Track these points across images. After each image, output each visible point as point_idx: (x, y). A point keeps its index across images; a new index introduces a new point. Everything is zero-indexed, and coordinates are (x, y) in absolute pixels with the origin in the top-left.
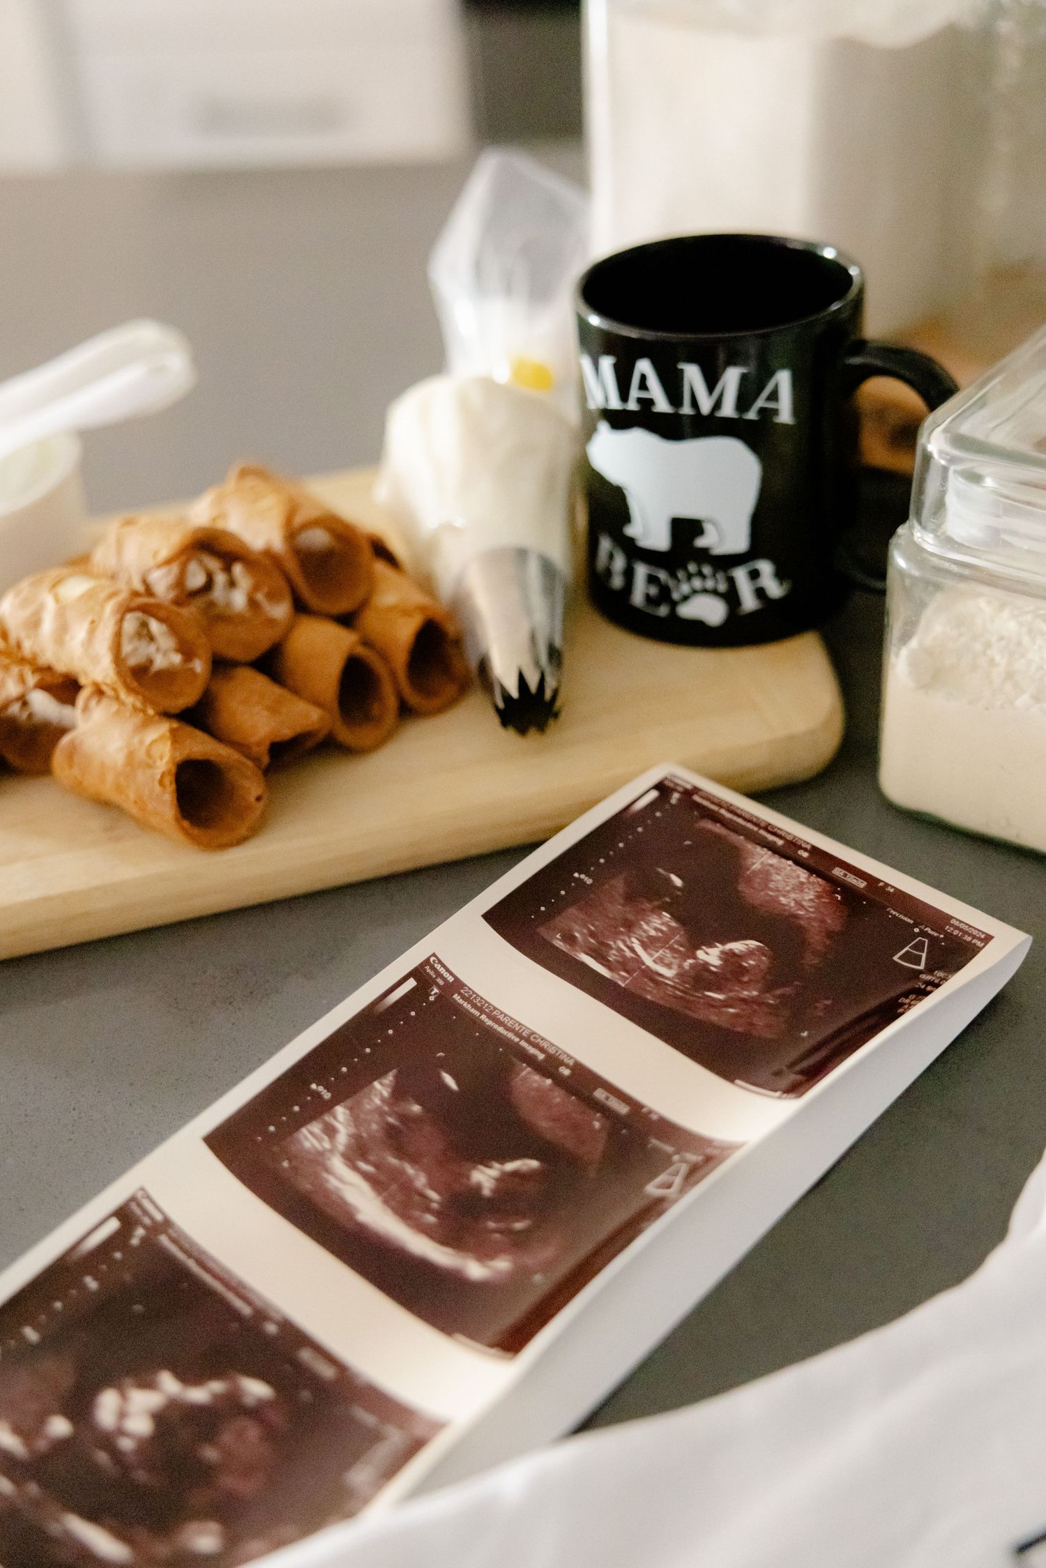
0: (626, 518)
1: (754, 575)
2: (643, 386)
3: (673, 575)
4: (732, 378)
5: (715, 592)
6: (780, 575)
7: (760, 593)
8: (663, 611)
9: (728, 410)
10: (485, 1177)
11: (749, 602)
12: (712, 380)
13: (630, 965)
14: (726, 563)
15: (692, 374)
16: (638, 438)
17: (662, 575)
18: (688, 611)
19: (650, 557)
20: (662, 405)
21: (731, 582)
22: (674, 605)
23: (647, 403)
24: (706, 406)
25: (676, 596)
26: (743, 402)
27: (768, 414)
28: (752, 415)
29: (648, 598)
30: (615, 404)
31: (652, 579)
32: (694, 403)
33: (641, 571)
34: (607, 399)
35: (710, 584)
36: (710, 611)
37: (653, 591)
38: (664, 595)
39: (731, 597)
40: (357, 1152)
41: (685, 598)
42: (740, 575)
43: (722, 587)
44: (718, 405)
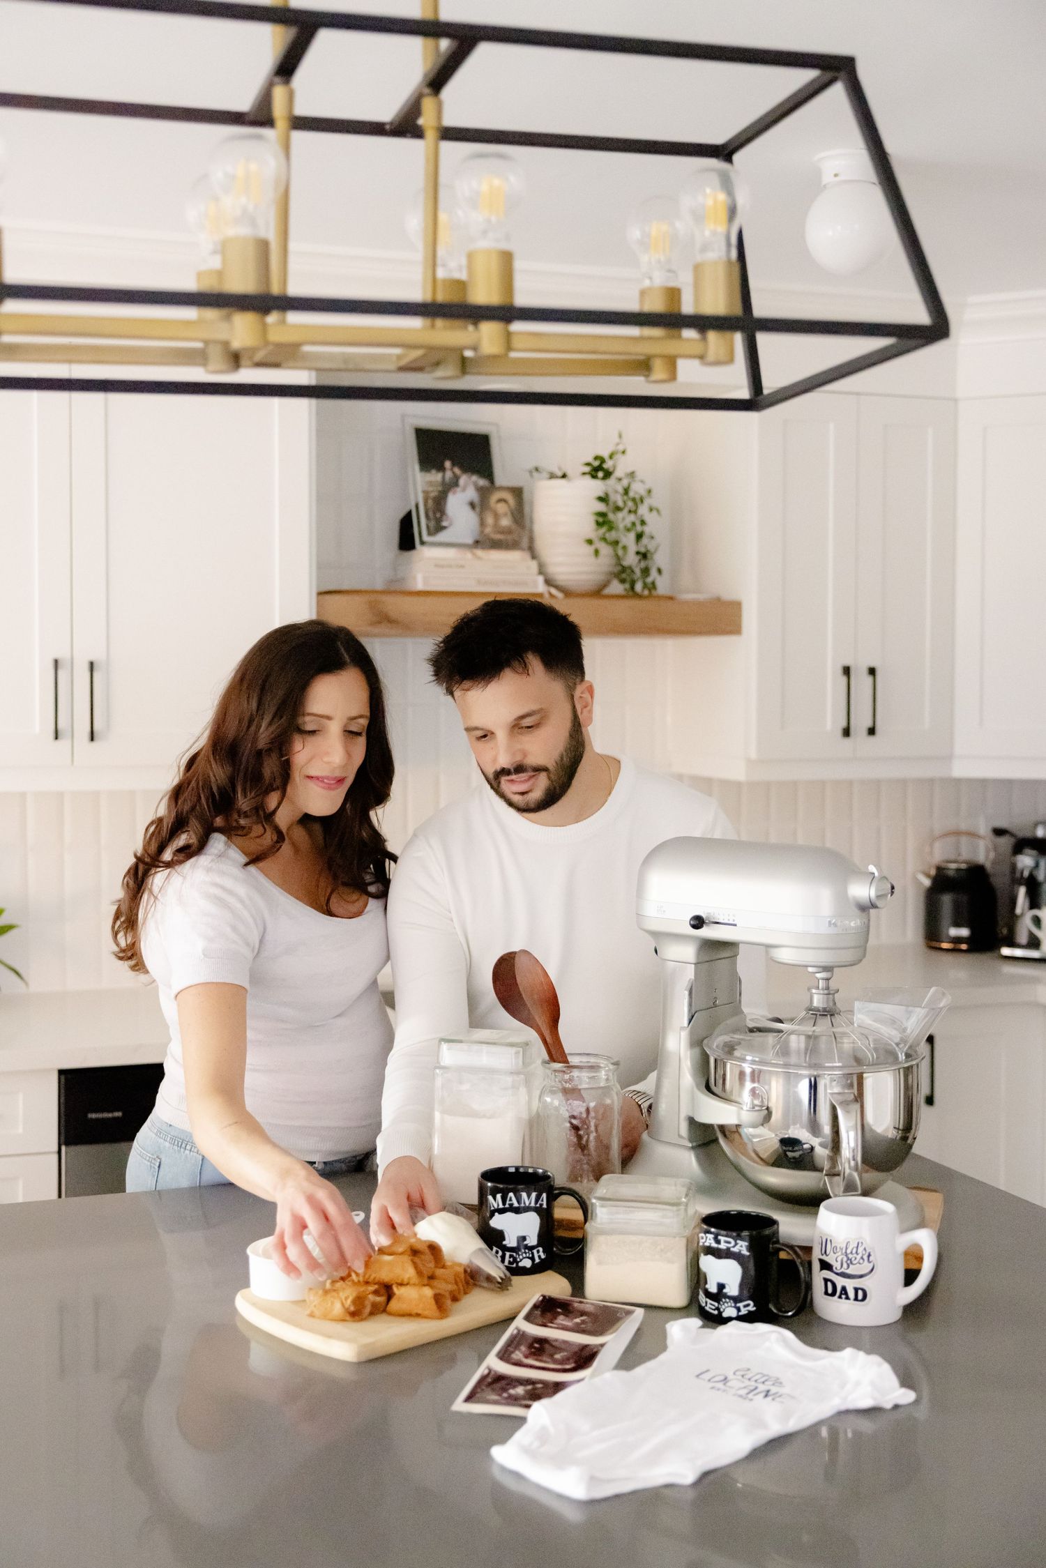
0: (504, 1240)
1: (538, 1252)
2: (511, 1200)
3: (517, 1253)
4: (534, 1195)
5: (529, 1258)
6: (544, 1252)
7: (539, 1257)
8: (514, 1265)
9: (533, 1204)
10: (558, 1356)
11: (537, 1260)
12: (529, 1196)
13: (561, 1324)
14: (531, 1248)
15: (524, 1195)
16: (509, 1215)
17: (514, 1254)
18: (521, 1264)
19: (512, 1249)
20: (516, 1204)
21: (533, 1254)
22: (517, 1263)
23: (511, 1205)
24: (527, 1204)
25: (518, 1260)
26: (537, 1202)
27: (541, 1205)
28: (538, 1205)
29: (509, 1261)
30: (501, 1206)
31: (511, 1256)
32: (525, 1203)
33: (508, 1254)
34: (498, 1205)
35: (528, 1255)
36: (527, 1263)
37: (511, 1260)
38: (515, 1261)
39: (532, 1259)
40: (526, 1357)
41: (521, 1260)
42: (535, 1251)
43: (531, 1256)
44: (530, 1203)
